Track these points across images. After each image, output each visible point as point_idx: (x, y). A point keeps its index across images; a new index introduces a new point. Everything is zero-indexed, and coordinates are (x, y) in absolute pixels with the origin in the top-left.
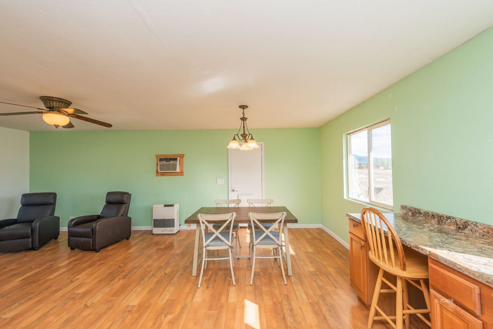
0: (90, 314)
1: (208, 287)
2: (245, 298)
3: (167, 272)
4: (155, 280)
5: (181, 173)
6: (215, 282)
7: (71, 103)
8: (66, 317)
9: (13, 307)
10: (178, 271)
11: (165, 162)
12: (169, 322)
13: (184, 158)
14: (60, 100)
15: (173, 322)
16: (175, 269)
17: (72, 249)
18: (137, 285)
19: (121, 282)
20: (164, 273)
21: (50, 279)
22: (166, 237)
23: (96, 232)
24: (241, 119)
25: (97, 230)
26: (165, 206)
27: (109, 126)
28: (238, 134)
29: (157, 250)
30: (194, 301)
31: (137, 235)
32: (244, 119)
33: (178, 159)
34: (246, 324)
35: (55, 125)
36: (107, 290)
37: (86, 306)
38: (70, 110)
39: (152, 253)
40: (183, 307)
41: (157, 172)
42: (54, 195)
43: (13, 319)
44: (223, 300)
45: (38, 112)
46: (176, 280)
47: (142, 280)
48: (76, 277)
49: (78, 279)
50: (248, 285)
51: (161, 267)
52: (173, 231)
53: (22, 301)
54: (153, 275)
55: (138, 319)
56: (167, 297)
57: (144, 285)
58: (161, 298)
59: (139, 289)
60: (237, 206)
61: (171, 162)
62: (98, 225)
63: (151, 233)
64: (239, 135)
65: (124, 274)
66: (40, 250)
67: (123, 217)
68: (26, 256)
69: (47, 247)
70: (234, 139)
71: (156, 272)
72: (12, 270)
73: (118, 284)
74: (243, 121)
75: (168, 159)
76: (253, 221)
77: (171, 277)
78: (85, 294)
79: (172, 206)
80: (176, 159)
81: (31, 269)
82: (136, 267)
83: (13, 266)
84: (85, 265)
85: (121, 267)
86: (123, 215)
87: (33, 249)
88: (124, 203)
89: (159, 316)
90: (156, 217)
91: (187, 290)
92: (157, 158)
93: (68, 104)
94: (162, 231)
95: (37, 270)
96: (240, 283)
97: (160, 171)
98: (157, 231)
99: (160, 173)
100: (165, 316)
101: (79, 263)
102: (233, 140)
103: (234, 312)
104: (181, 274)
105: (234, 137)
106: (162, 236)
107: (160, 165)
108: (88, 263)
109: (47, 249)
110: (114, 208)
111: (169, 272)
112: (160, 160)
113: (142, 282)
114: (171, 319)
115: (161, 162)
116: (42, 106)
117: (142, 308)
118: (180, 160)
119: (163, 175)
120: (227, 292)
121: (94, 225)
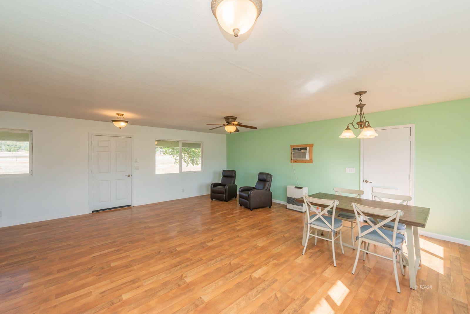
0: (238, 240)
1: (310, 257)
2: (340, 280)
3: (286, 236)
4: (276, 238)
5: (311, 161)
6: (318, 257)
7: (237, 118)
8: (229, 237)
9: (214, 224)
10: (293, 238)
11: (296, 151)
12: (274, 264)
13: (313, 147)
14: (231, 117)
15: (276, 265)
16: (292, 236)
17: (241, 205)
18: (264, 236)
19: (257, 231)
20: (283, 236)
21: (228, 218)
22: (295, 213)
23: (250, 197)
24: (358, 106)
25: (251, 196)
26: (296, 187)
27: (255, 128)
28: (352, 123)
29: (285, 220)
30: (296, 261)
31: (276, 206)
32: (360, 106)
33: (308, 148)
34: (328, 295)
35: (230, 132)
36: (249, 232)
37: (238, 236)
38: (236, 123)
39: (281, 221)
40: (286, 261)
41: (291, 160)
42: (234, 172)
43: (213, 229)
44: (319, 271)
45: (224, 126)
46: (289, 243)
47: (268, 234)
48: (238, 221)
49: (239, 222)
50: (349, 273)
51: (283, 231)
52: (302, 209)
53: (217, 223)
54: (276, 234)
55: (259, 253)
56: (279, 250)
57: (268, 237)
58: (275, 249)
59: (265, 239)
60: (358, 197)
61: (302, 151)
62: (251, 193)
63: (285, 206)
64: (355, 124)
65: (260, 227)
66: (229, 202)
67: (266, 191)
68: (223, 203)
69: (231, 201)
70: (348, 128)
71: (279, 233)
72: (217, 208)
73: (255, 231)
74: (359, 109)
75: (299, 149)
76: (357, 212)
77: (286, 240)
78: (239, 230)
79: (301, 188)
80: (306, 149)
81: (223, 210)
82: (268, 226)
83: (218, 207)
84: (244, 216)
85: (260, 223)
86: (267, 190)
87: (226, 201)
88: (268, 181)
89: (270, 258)
90: (289, 195)
91: (294, 252)
92: (291, 148)
93: (235, 118)
94: (294, 208)
95: (225, 212)
96: (342, 268)
97: (293, 158)
98: (290, 206)
99: (293, 160)
100: (273, 260)
101: (241, 214)
102: (346, 129)
103: (323, 282)
104: (295, 241)
105: (348, 126)
106: (293, 212)
107: (293, 154)
108: (245, 215)
109: (231, 202)
110: (262, 184)
111: (287, 236)
112: (294, 149)
113: (268, 235)
114: (276, 263)
115: (294, 151)
116: (225, 122)
117: (263, 249)
118: (309, 149)
119: (296, 162)
120: (325, 268)
121: (250, 193)
